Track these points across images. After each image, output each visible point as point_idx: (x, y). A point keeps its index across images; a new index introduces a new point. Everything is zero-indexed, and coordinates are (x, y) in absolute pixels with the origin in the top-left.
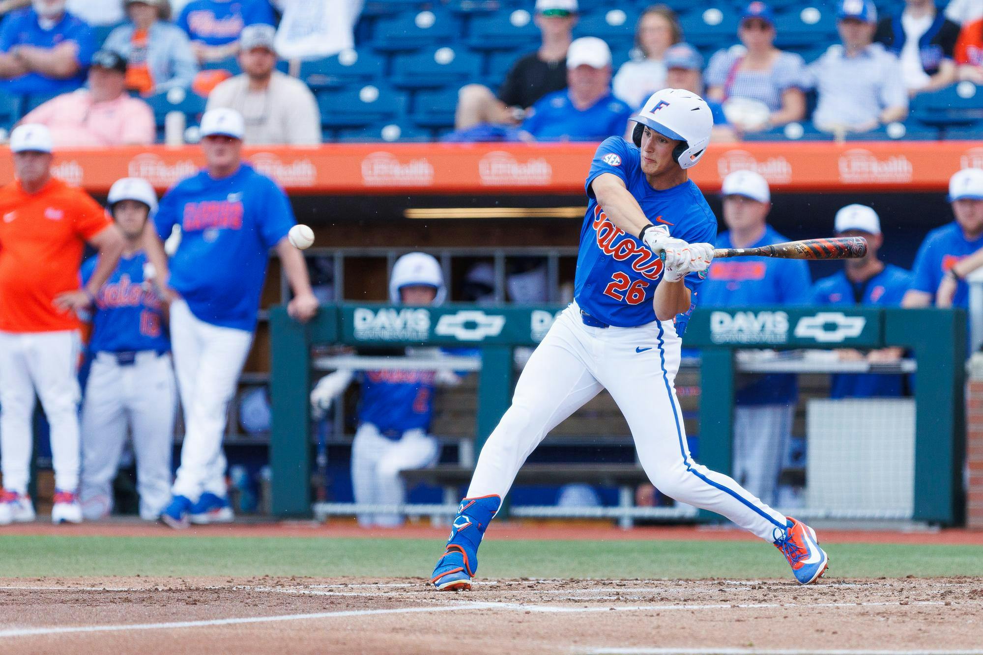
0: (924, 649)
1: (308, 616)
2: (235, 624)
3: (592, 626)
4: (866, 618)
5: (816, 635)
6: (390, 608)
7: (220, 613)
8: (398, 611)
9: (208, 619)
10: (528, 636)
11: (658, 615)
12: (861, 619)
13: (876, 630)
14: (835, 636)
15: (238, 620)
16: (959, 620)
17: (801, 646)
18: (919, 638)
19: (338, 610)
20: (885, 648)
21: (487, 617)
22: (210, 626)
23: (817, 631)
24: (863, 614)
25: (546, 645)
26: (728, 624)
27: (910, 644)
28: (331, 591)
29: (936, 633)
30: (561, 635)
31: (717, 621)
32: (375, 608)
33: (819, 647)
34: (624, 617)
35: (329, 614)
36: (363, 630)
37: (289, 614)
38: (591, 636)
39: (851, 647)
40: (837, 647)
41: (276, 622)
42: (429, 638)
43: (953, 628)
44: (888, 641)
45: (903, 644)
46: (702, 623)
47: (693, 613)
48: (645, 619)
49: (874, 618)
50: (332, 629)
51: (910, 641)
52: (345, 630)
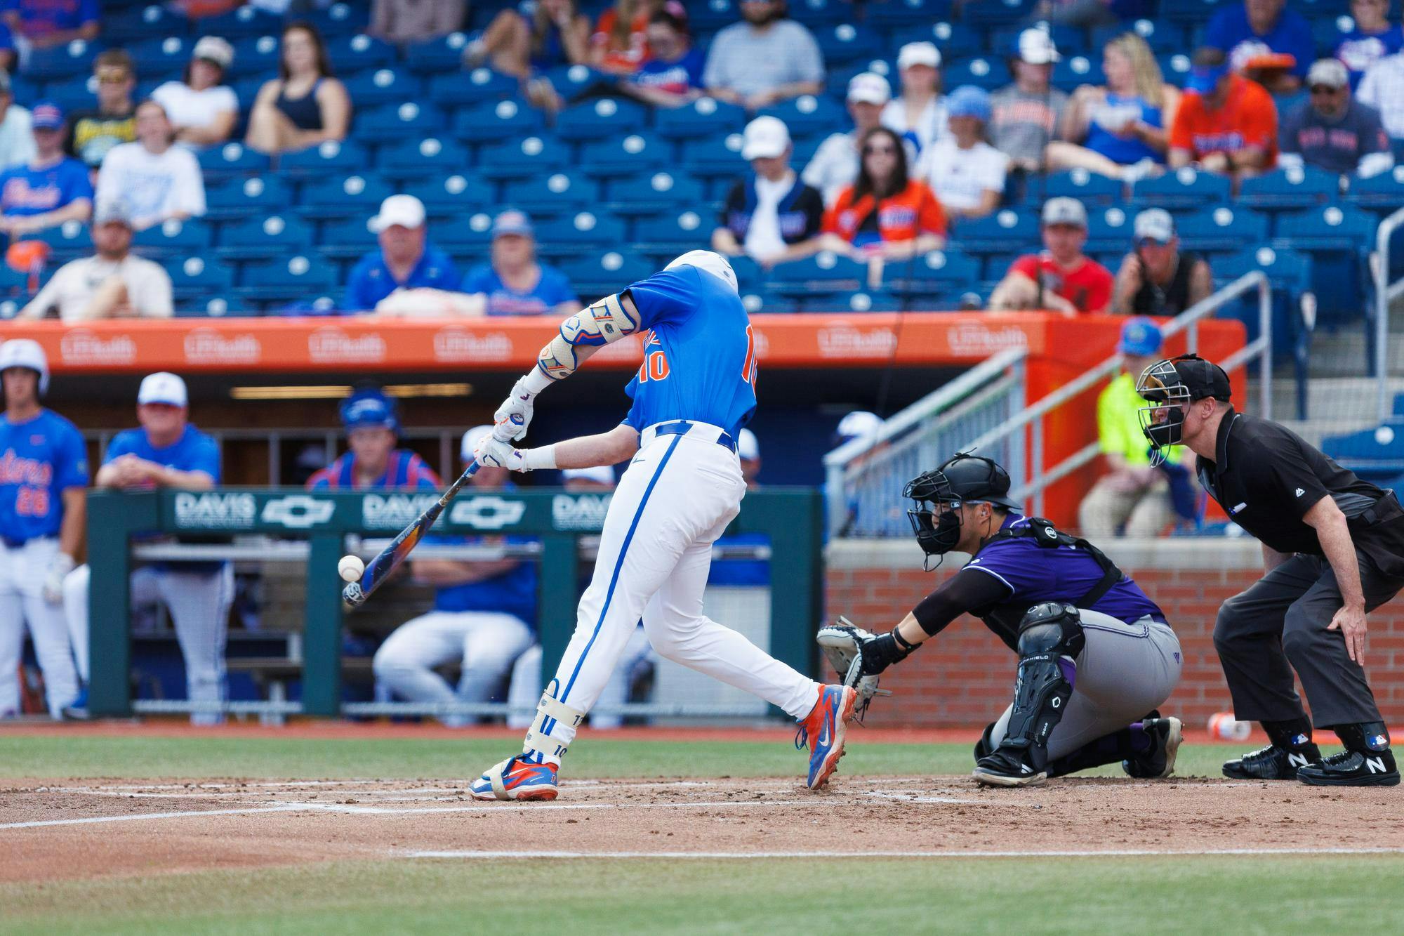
0: (765, 851)
1: (113, 819)
2: (35, 827)
3: (413, 828)
4: (706, 819)
5: (651, 837)
6: (202, 810)
7: (21, 815)
8: (209, 813)
9: (7, 822)
10: (345, 840)
11: (484, 816)
12: (698, 820)
13: (715, 832)
14: (671, 837)
15: (38, 824)
16: (804, 820)
17: (634, 849)
18: (759, 840)
19: (145, 813)
20: (723, 850)
21: (302, 818)
22: (7, 830)
23: (652, 832)
24: (702, 815)
25: (363, 848)
26: (557, 825)
27: (749, 846)
28: (140, 792)
29: (777, 834)
30: (380, 837)
31: (547, 822)
32: (185, 810)
33: (653, 849)
34: (448, 818)
35: (135, 817)
36: (170, 833)
37: (93, 817)
38: (413, 838)
39: (687, 850)
40: (672, 850)
41: (78, 825)
42: (240, 841)
43: (796, 829)
44: (726, 843)
45: (742, 846)
46: (531, 825)
47: (521, 814)
48: (470, 821)
49: (713, 819)
50: (137, 832)
51: (750, 843)
52: (150, 833)
